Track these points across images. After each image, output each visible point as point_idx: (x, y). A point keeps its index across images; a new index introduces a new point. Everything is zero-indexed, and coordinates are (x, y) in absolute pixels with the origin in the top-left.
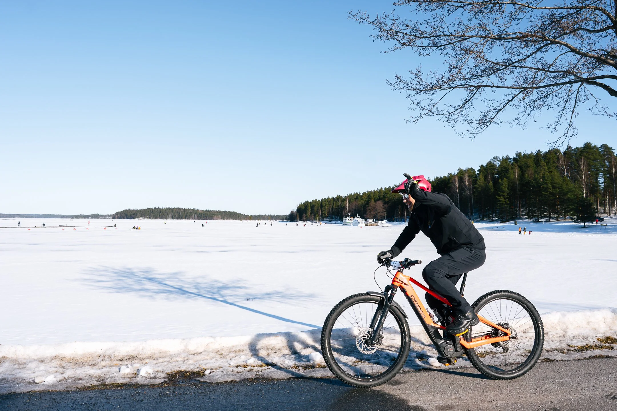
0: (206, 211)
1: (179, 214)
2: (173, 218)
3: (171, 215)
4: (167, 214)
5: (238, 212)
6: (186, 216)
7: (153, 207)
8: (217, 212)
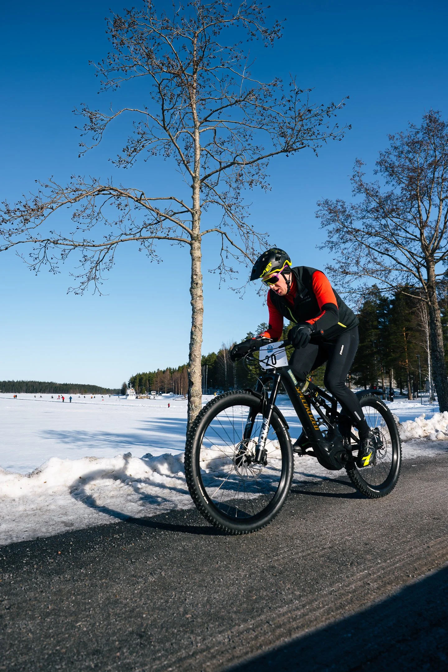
0: (64, 384)
1: (34, 387)
2: (27, 391)
3: (24, 388)
4: (21, 388)
5: (98, 386)
6: (41, 390)
7: (6, 380)
8: (76, 385)
